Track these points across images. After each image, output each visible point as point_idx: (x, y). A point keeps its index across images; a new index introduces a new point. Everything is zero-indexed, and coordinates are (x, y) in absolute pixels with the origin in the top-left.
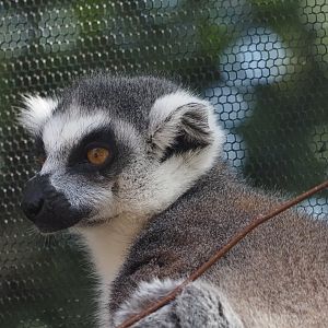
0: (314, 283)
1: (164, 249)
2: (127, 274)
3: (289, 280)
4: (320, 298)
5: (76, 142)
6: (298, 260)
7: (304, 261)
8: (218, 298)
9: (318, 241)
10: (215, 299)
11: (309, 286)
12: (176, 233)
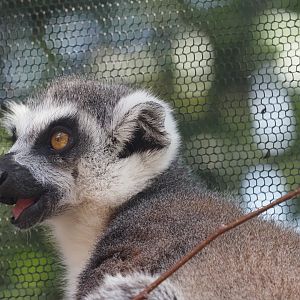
0: (262, 279)
1: (127, 244)
2: (93, 268)
3: (239, 275)
4: (267, 293)
5: (43, 128)
6: (248, 257)
7: (253, 258)
8: (173, 293)
9: (266, 240)
10: (170, 294)
11: (258, 281)
12: (138, 229)
